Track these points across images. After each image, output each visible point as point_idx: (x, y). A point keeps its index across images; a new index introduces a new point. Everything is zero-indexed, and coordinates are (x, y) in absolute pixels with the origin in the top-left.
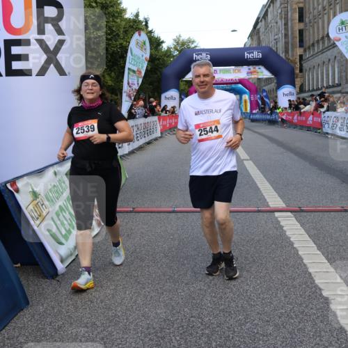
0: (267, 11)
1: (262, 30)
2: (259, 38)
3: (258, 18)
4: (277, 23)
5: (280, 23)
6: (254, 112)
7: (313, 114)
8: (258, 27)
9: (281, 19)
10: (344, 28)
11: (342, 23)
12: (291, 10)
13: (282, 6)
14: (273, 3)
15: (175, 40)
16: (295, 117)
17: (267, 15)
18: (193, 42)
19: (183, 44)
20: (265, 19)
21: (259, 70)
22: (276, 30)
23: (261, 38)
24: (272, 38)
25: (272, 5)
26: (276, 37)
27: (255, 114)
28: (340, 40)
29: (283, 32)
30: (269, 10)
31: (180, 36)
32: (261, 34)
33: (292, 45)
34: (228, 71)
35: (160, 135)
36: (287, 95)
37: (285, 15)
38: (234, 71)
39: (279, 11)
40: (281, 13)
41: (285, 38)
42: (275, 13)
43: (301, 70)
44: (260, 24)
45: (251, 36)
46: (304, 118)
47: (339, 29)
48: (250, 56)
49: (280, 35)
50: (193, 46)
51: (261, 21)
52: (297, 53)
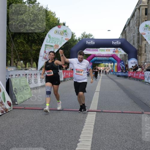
0: (130, 22)
1: (127, 31)
2: (126, 35)
3: (126, 25)
4: (134, 28)
5: (136, 28)
6: (119, 71)
7: (141, 73)
8: (125, 30)
9: (136, 26)
10: (147, 29)
11: (146, 26)
12: (141, 21)
13: (137, 19)
14: (133, 18)
15: (82, 34)
16: (135, 74)
17: (130, 24)
18: (92, 36)
19: (86, 36)
20: (129, 25)
21: (119, 51)
22: (134, 31)
23: (127, 35)
24: (132, 35)
25: (132, 19)
26: (134, 35)
27: (119, 72)
28: (145, 34)
29: (137, 32)
30: (131, 21)
31: (85, 32)
32: (127, 33)
33: (141, 39)
34: (104, 50)
35: (63, 80)
36: (133, 63)
37: (138, 24)
38: (107, 50)
39: (136, 22)
40: (136, 23)
41: (138, 35)
42: (134, 23)
43: (145, 52)
44: (126, 28)
45: (122, 34)
46: (138, 75)
47: (145, 29)
48: (115, 43)
49: (136, 34)
50: (91, 38)
51: (127, 26)
52: (143, 43)
